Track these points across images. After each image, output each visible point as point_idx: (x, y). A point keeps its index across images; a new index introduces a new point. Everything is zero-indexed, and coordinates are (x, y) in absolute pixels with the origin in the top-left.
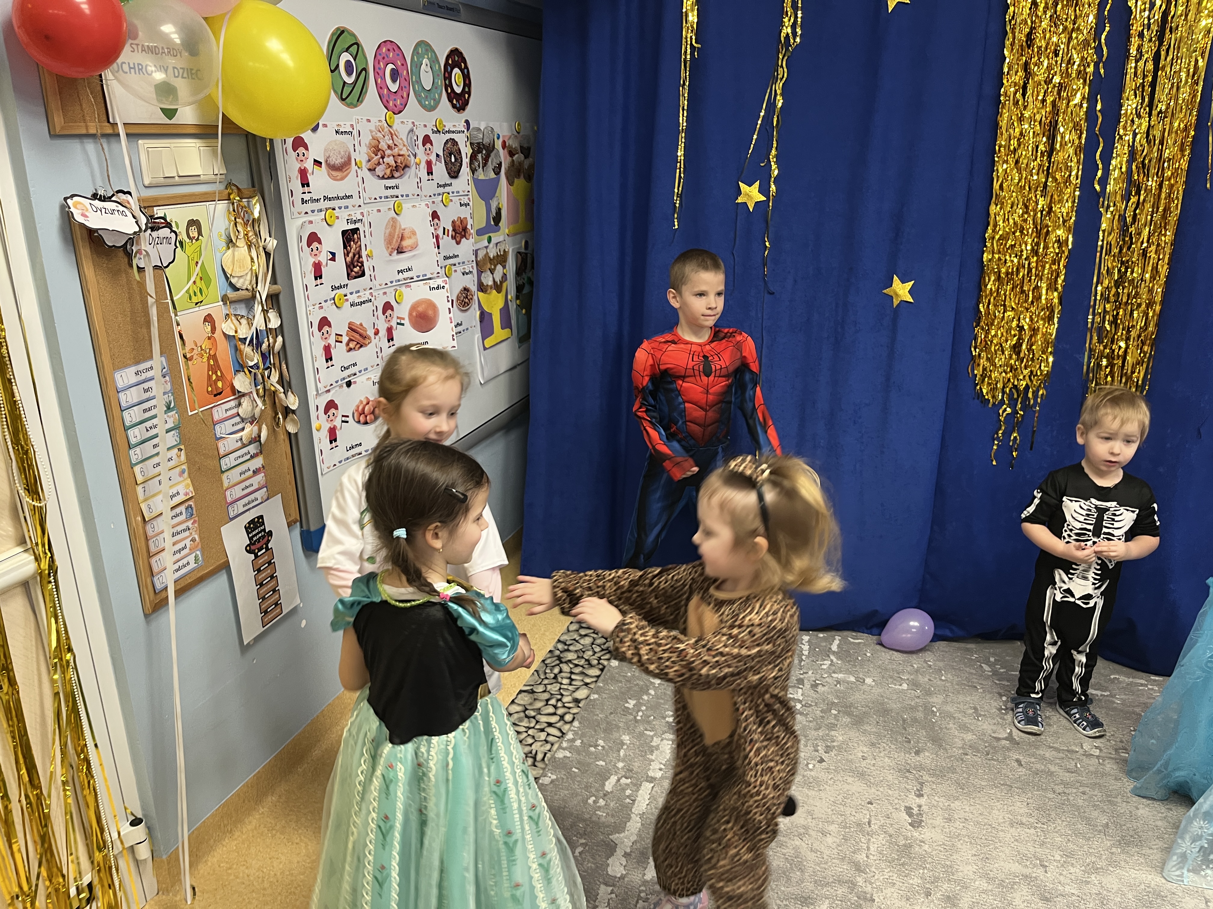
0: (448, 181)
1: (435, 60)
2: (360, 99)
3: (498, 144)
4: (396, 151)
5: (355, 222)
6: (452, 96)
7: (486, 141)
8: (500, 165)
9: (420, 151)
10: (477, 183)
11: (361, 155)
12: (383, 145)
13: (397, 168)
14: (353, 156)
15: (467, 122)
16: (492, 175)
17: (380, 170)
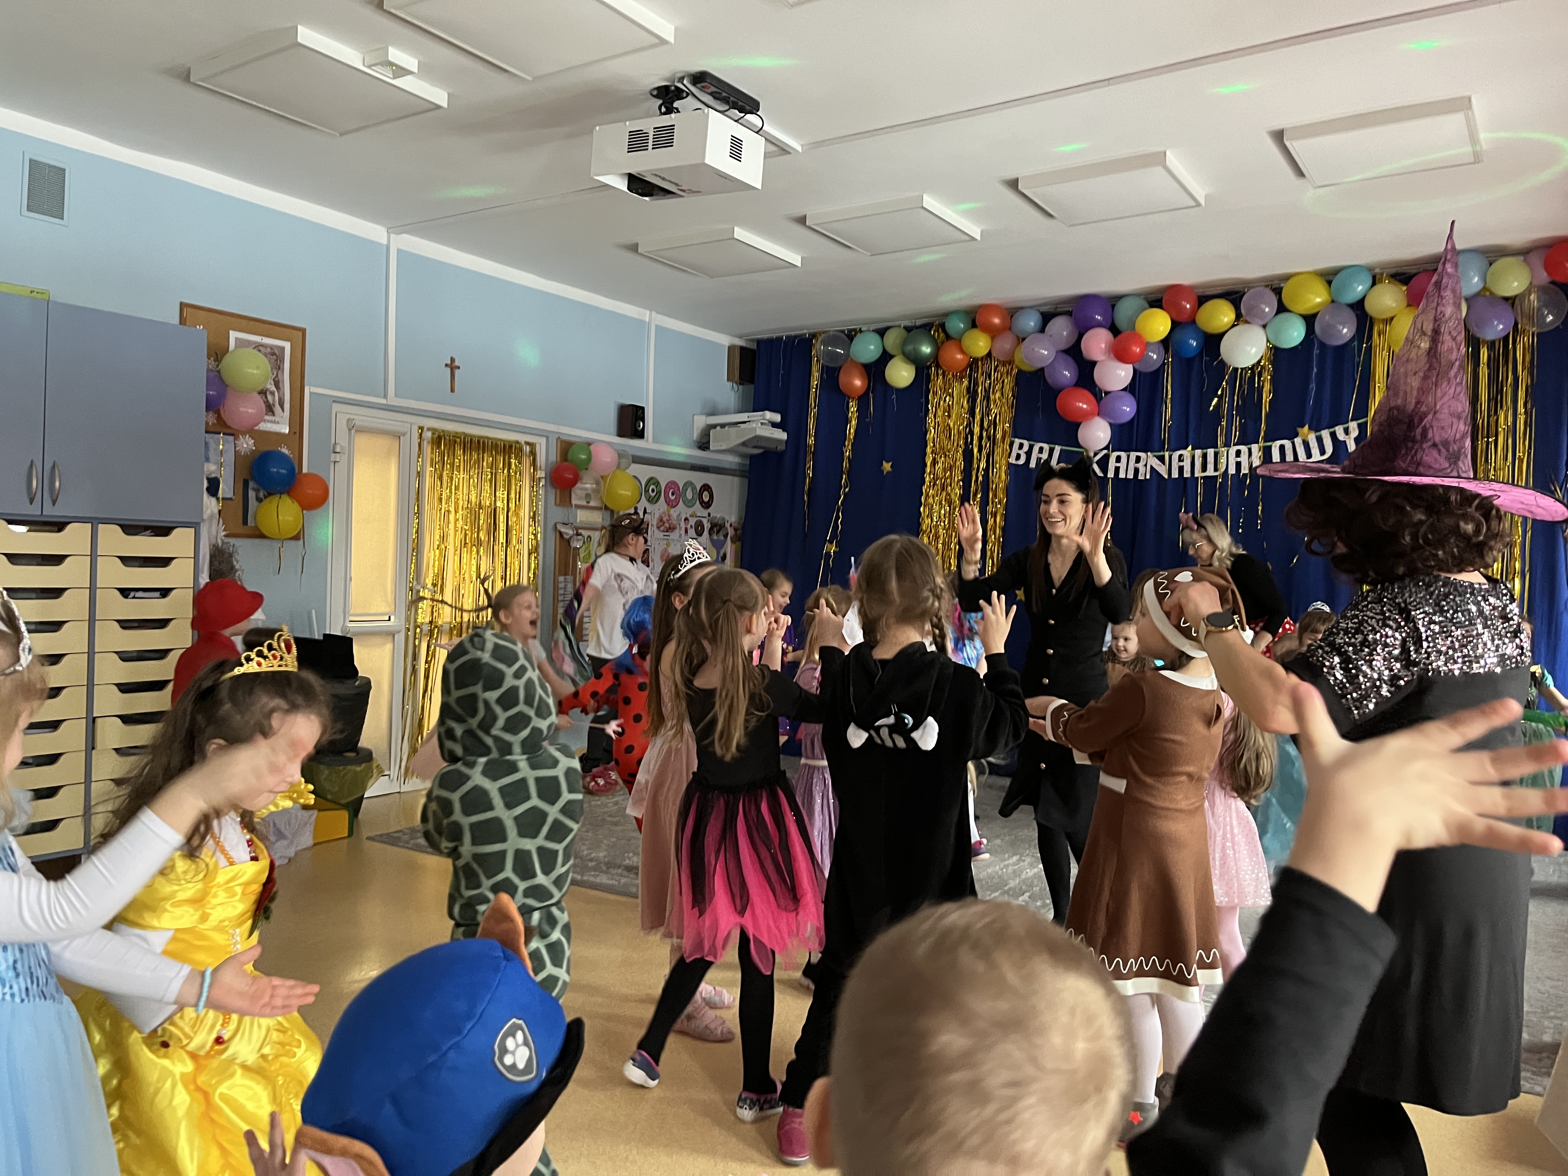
0: (695, 536)
1: (694, 488)
2: (656, 502)
3: (728, 525)
4: (670, 522)
6: (702, 502)
7: (720, 522)
8: (727, 534)
9: (682, 523)
10: (712, 540)
12: (664, 519)
13: (670, 529)
15: (709, 515)
16: (722, 538)
17: (662, 528)
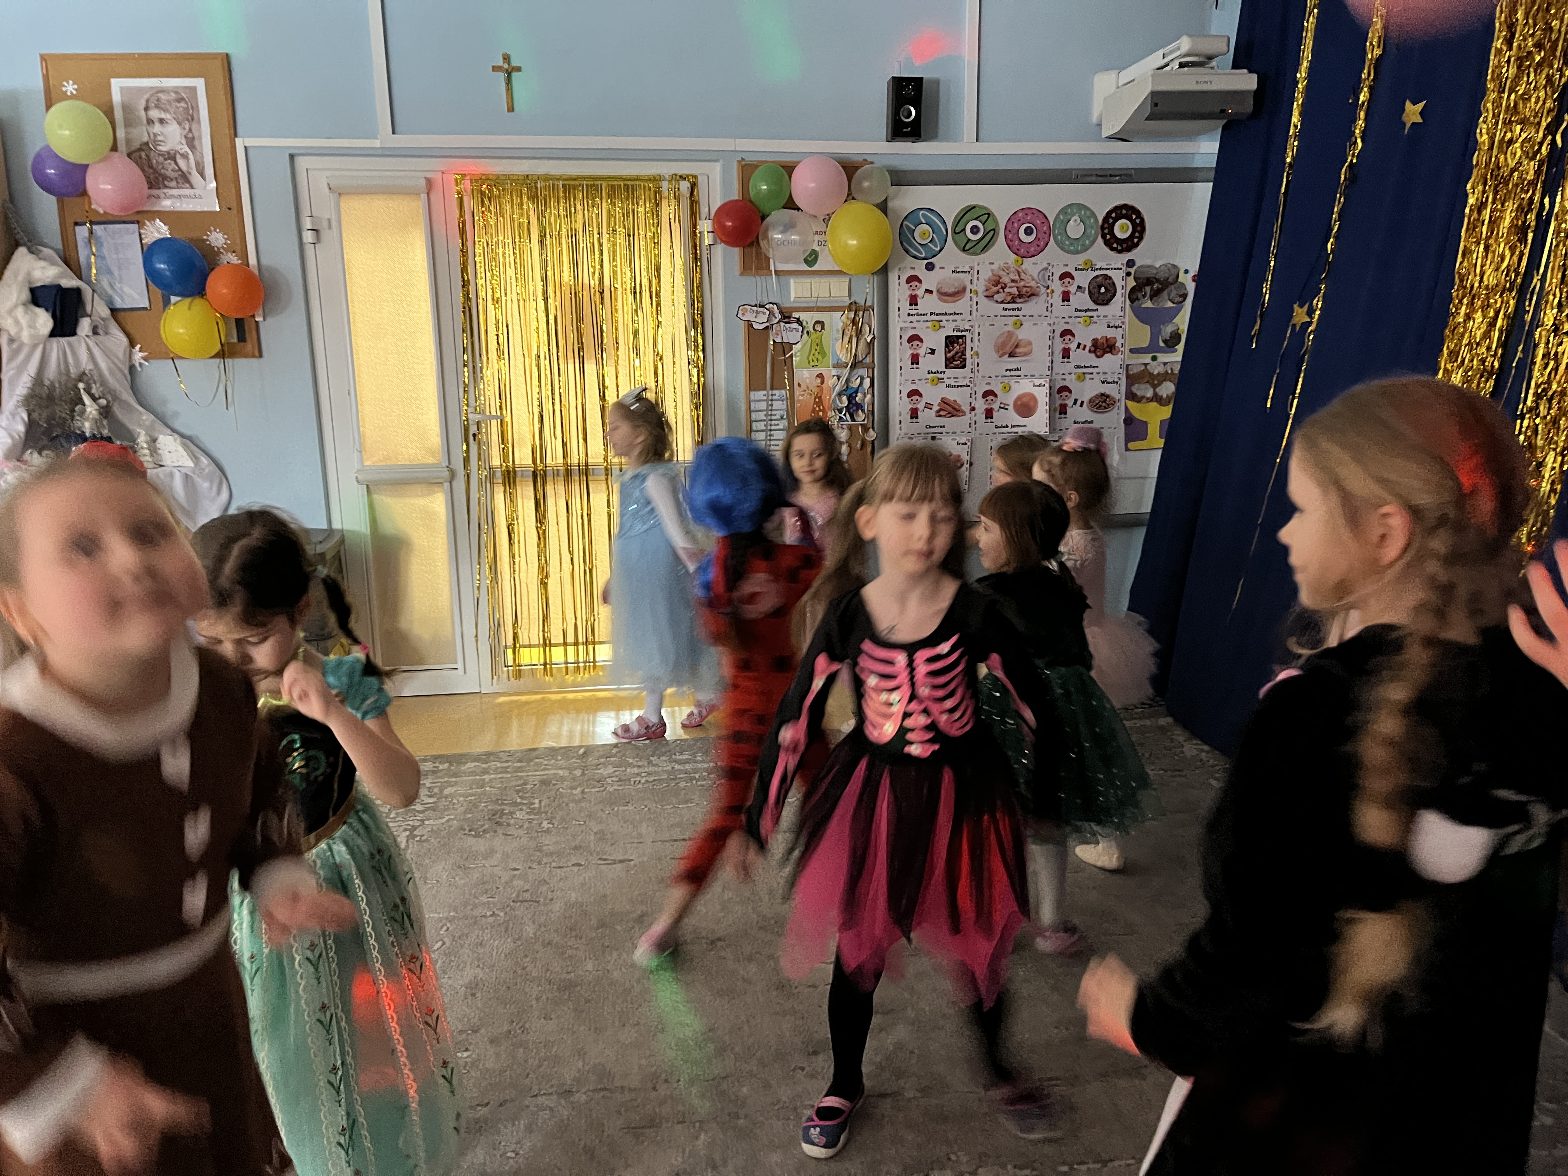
0: (1093, 307)
1: (1087, 216)
2: (983, 250)
3: (1183, 279)
4: (1022, 283)
5: (962, 331)
6: (1111, 241)
7: (1161, 276)
8: (1184, 295)
9: (1055, 283)
10: (1139, 310)
11: (980, 286)
12: (1006, 279)
13: (1020, 296)
14: (969, 287)
15: (1132, 263)
16: (1168, 304)
17: (999, 297)
